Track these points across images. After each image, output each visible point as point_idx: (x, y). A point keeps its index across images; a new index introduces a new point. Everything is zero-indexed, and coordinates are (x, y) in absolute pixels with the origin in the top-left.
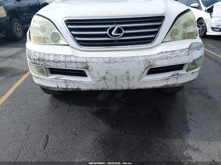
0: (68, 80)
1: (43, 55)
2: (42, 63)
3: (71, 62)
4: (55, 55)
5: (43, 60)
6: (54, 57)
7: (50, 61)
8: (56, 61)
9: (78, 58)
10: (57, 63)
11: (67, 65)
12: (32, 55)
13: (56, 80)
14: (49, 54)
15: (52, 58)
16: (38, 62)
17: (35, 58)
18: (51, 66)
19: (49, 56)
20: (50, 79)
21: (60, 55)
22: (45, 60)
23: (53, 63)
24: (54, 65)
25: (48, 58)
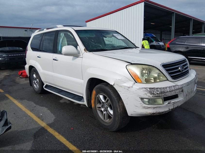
0: (175, 102)
1: (163, 89)
2: (163, 95)
3: (177, 89)
4: (169, 87)
5: (164, 92)
6: (169, 88)
7: (168, 91)
8: (171, 91)
9: (179, 86)
10: (171, 92)
11: (176, 92)
12: (155, 91)
13: (169, 104)
14: (166, 88)
15: (168, 89)
16: (160, 95)
17: (158, 93)
18: (168, 95)
19: (166, 89)
20: (166, 105)
21: (171, 86)
22: (165, 92)
23: (170, 93)
24: (170, 94)
25: (166, 90)
